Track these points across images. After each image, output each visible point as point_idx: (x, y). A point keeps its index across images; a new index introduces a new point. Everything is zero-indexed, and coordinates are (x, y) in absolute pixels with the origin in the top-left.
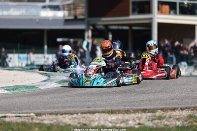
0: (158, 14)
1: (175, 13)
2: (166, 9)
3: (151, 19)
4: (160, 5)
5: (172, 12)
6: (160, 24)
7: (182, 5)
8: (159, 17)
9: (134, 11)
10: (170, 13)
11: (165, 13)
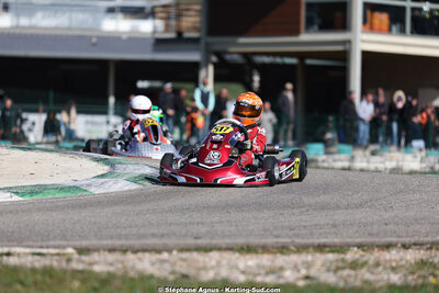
0: (363, 32)
1: (402, 31)
2: (381, 21)
3: (348, 42)
4: (369, 13)
5: (394, 28)
6: (366, 55)
7: (417, 13)
8: (366, 40)
9: (310, 24)
10: (390, 30)
11: (380, 31)
